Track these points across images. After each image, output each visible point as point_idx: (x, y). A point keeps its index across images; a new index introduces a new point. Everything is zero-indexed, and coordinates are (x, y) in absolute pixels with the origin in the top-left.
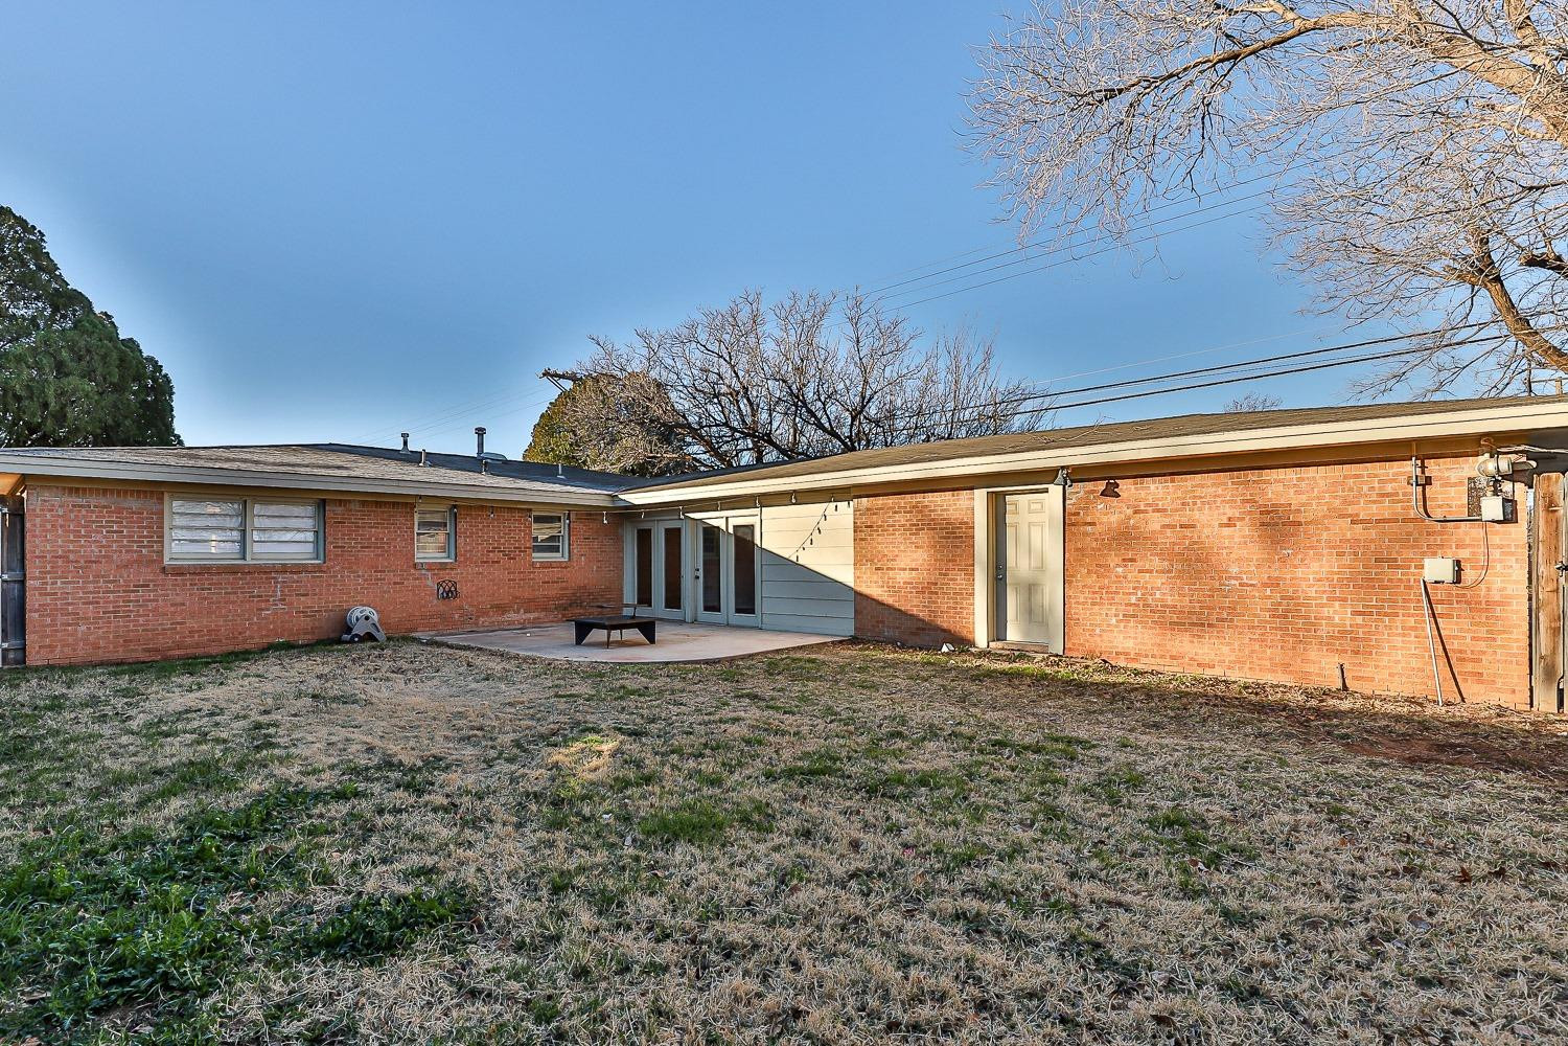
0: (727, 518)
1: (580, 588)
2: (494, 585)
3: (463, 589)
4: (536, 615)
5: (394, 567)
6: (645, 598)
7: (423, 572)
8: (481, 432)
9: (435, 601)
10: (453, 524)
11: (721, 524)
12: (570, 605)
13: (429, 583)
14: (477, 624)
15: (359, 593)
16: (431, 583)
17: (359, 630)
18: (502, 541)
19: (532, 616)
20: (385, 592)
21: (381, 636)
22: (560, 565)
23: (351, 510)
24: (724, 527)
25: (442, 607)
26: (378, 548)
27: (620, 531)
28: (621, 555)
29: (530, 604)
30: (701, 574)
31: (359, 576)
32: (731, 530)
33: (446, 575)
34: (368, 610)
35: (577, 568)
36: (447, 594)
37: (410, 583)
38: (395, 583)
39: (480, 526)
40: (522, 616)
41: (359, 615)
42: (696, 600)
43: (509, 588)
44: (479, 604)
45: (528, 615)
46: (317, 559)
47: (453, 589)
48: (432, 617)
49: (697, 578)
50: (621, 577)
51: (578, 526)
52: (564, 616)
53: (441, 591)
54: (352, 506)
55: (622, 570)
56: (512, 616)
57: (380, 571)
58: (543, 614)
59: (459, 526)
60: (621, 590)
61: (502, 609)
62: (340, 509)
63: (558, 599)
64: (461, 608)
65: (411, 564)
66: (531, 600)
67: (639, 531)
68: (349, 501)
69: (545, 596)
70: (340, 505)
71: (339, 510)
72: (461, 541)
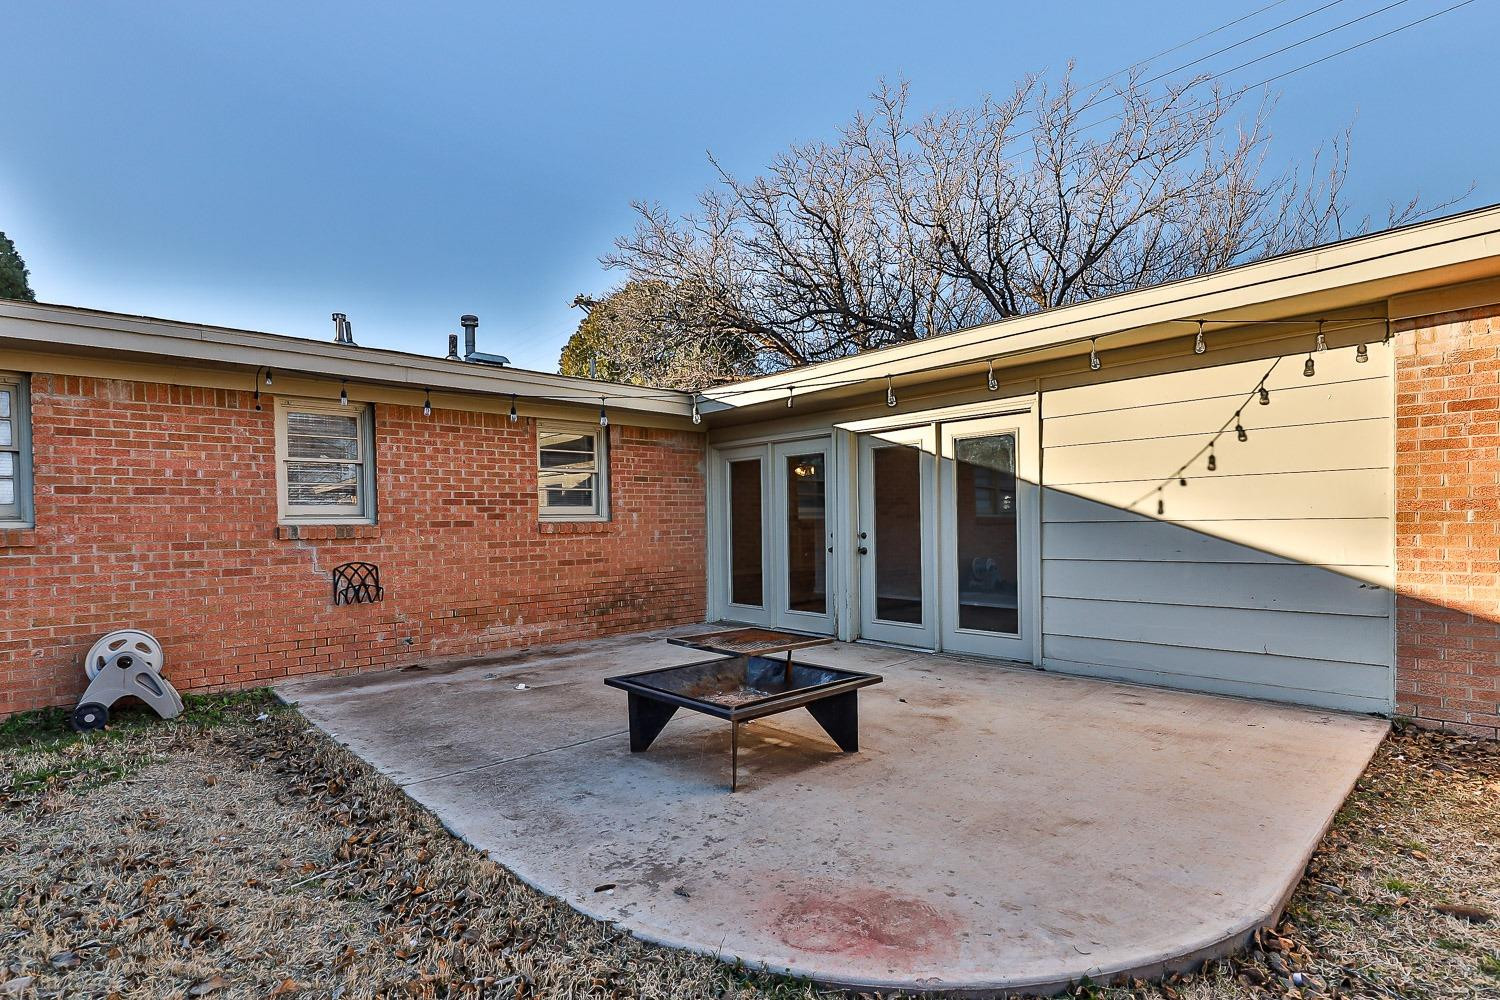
0: (939, 425)
1: (631, 571)
2: (460, 571)
3: (393, 581)
4: (548, 626)
5: (224, 537)
6: (747, 588)
7: (299, 546)
8: (470, 323)
9: (329, 609)
10: (369, 445)
11: (924, 439)
12: (614, 605)
13: (314, 569)
14: (426, 653)
15: (133, 597)
16: (318, 568)
17: (102, 692)
18: (477, 481)
19: (539, 629)
20: (202, 592)
21: (168, 702)
22: (592, 529)
23: (105, 405)
24: (930, 446)
25: (345, 619)
26: (181, 492)
27: (699, 465)
28: (701, 509)
29: (533, 607)
30: (870, 543)
31: (131, 558)
32: (948, 451)
33: (351, 552)
34: (132, 638)
35: (624, 534)
36: (357, 592)
37: (265, 571)
38: (227, 572)
39: (429, 450)
40: (519, 630)
41: (108, 654)
42: (859, 595)
43: (494, 575)
44: (429, 608)
45: (532, 628)
46: (18, 518)
47: (369, 581)
48: (322, 641)
49: (863, 551)
50: (701, 551)
51: (626, 456)
52: (601, 625)
53: (342, 584)
54: (109, 395)
55: (704, 536)
56: (497, 631)
57: (191, 547)
58: (560, 626)
59: (382, 447)
60: (703, 573)
61: (476, 617)
62: (73, 398)
63: (591, 594)
64: (389, 620)
65: (268, 528)
66: (537, 598)
67: (735, 466)
68: (101, 383)
69: (565, 590)
70: (73, 391)
71: (73, 402)
72: (386, 480)
